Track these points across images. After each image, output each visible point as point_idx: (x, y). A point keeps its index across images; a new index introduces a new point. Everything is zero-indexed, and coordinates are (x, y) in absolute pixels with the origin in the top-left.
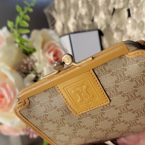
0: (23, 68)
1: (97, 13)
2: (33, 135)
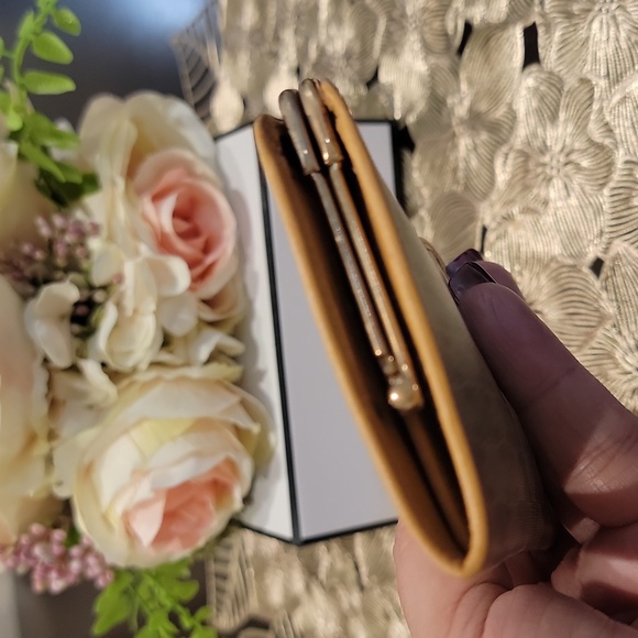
0: (30, 259)
1: (392, 45)
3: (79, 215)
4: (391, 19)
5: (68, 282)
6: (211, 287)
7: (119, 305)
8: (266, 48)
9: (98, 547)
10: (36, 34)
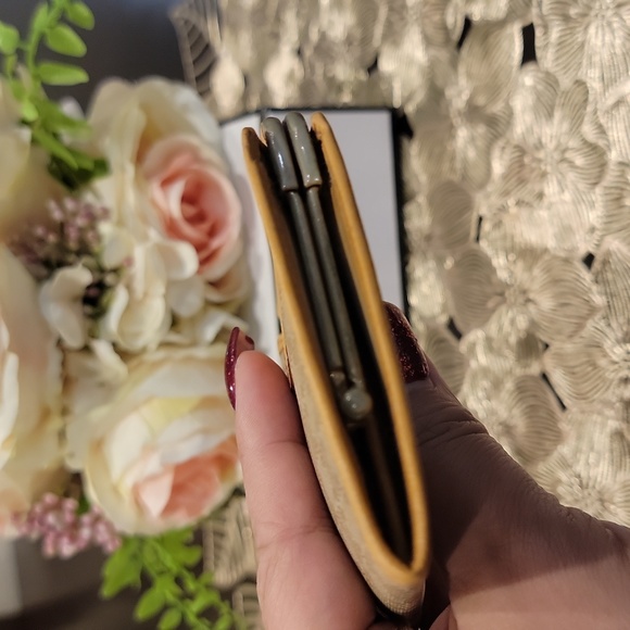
0: (41, 241)
1: (393, 35)
2: (56, 544)
3: (89, 198)
4: (391, 9)
5: (80, 266)
6: (217, 270)
7: (129, 288)
8: (268, 28)
9: (108, 515)
10: (51, 28)
